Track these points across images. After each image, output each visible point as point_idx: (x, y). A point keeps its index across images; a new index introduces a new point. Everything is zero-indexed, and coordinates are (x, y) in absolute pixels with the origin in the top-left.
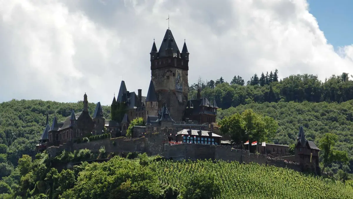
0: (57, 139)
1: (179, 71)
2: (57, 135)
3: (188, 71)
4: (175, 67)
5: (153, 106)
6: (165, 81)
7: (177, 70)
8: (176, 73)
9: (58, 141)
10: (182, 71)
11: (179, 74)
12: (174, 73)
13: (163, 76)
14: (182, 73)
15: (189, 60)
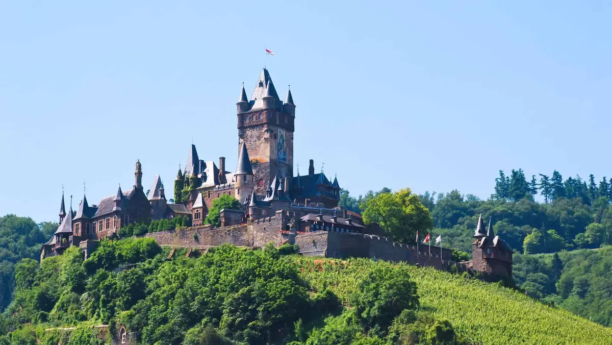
0: (88, 232)
1: (281, 131)
2: (88, 225)
3: (294, 133)
4: (277, 126)
5: (246, 182)
6: (262, 145)
7: (279, 130)
8: (277, 133)
9: (90, 234)
10: (286, 133)
11: (282, 136)
12: (275, 134)
13: (259, 138)
14: (286, 135)
15: (295, 116)
